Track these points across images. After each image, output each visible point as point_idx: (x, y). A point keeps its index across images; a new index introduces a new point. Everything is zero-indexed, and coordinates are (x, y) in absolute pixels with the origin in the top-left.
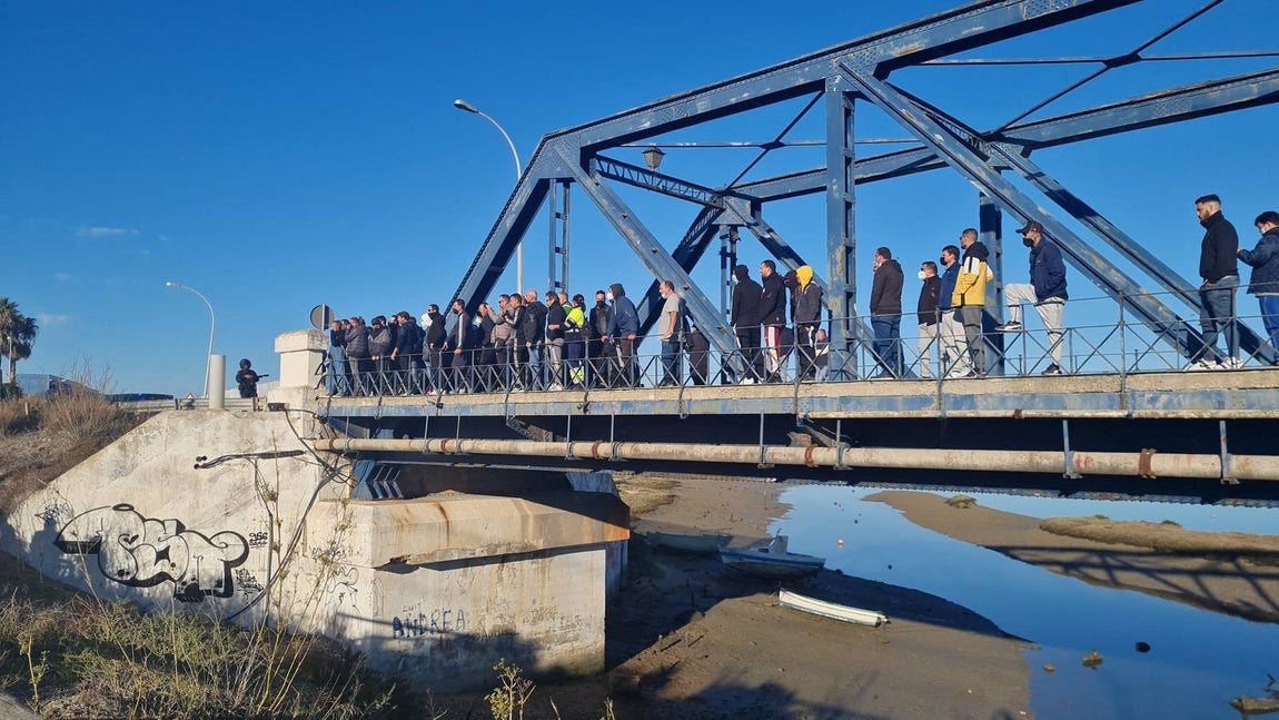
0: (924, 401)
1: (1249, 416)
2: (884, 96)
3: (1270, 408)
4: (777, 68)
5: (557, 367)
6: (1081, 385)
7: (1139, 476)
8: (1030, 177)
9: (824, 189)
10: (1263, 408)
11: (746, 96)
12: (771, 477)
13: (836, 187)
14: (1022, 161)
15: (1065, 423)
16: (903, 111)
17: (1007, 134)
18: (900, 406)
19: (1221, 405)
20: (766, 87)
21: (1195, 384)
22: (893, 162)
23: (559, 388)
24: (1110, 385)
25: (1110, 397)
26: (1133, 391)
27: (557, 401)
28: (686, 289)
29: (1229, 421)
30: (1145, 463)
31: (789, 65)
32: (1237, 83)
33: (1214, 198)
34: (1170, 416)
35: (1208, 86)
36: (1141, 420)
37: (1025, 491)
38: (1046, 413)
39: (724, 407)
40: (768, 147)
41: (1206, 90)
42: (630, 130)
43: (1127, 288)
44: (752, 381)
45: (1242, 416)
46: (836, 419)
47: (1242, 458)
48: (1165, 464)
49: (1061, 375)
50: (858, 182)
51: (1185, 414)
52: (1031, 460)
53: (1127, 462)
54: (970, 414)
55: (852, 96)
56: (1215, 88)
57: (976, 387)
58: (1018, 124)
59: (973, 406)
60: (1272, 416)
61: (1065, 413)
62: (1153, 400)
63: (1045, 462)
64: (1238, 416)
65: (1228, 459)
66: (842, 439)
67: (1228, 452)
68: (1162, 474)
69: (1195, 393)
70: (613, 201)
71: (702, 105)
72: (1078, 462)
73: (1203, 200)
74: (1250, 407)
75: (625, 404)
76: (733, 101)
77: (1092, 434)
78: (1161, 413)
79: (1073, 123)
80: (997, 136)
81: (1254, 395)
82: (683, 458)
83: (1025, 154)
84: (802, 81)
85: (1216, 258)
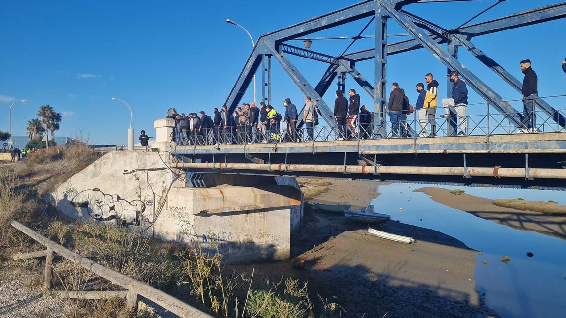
0: (409, 146)
1: (537, 152)
2: (398, 17)
3: (546, 149)
4: (355, 6)
5: (265, 133)
6: (471, 140)
7: (493, 177)
8: (470, 49)
9: (373, 57)
10: (543, 149)
11: (342, 18)
12: (351, 178)
13: (378, 57)
14: (467, 42)
15: (464, 155)
16: (406, 24)
17: (460, 31)
18: (400, 149)
19: (526, 148)
20: (350, 14)
21: (516, 139)
22: (411, 44)
23: (265, 142)
24: (483, 140)
25: (482, 144)
26: (492, 142)
27: (265, 147)
28: (317, 101)
29: (529, 154)
30: (495, 172)
31: (360, 4)
32: (561, 6)
33: (528, 61)
34: (505, 152)
35: (548, 8)
36: (494, 154)
37: (451, 184)
38: (456, 151)
39: (330, 150)
40: (355, 38)
41: (547, 10)
42: (295, 33)
43: (495, 99)
44: (342, 139)
45: (534, 152)
46: (374, 154)
47: (534, 169)
48: (504, 172)
49: (464, 135)
50: (388, 54)
51: (511, 151)
52: (451, 171)
53: (488, 171)
54: (426, 152)
55: (386, 18)
56: (551, 9)
57: (430, 141)
58: (465, 26)
59: (428, 149)
60: (546, 152)
61: (464, 151)
62: (500, 146)
63: (456, 171)
64: (532, 152)
65: (528, 170)
66: (377, 162)
67: (528, 167)
68: (502, 176)
69: (516, 143)
70: (288, 63)
71: (324, 22)
72: (469, 171)
73: (523, 62)
74: (538, 148)
75: (292, 148)
76: (337, 20)
77: (475, 160)
78: (502, 151)
79: (489, 25)
80: (456, 32)
81: (540, 143)
82: (314, 170)
83: (468, 39)
84: (365, 11)
85: (528, 87)
